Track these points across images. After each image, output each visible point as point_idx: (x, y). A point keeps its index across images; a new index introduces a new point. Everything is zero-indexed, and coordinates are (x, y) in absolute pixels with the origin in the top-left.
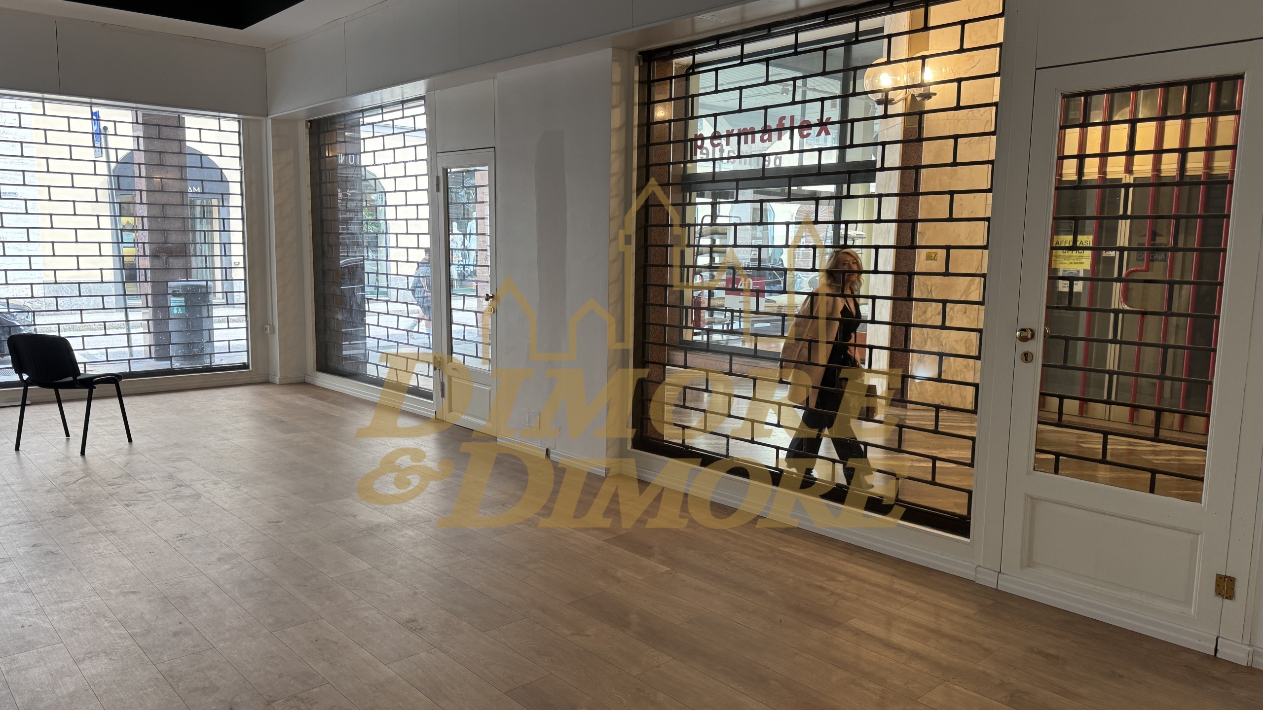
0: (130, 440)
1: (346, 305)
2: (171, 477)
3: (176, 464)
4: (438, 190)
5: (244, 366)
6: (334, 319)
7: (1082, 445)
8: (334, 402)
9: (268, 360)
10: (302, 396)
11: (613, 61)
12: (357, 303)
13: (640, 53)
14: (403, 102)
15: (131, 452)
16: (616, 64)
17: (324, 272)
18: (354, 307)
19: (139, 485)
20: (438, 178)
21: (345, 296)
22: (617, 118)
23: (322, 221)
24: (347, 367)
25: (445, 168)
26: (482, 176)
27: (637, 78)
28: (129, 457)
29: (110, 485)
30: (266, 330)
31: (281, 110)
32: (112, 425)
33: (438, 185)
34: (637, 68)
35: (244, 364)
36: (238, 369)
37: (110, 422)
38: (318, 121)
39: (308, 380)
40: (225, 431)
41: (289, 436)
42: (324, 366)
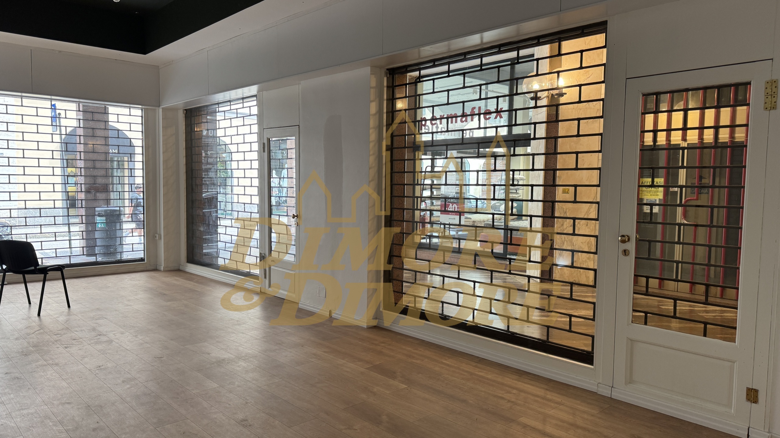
0: (69, 306)
1: (206, 222)
2: (94, 329)
3: (98, 321)
4: (264, 151)
5: (142, 260)
6: (198, 230)
7: (661, 307)
8: (197, 282)
9: (156, 256)
10: (177, 278)
11: (371, 74)
12: (212, 220)
13: (387, 69)
14: (243, 99)
15: (69, 314)
16: (373, 76)
17: (192, 202)
18: (211, 223)
19: (73, 334)
20: (264, 144)
21: (205, 216)
22: (373, 108)
23: (192, 170)
24: (206, 260)
25: (269, 138)
26: (291, 143)
27: (385, 84)
28: (68, 317)
29: (55, 335)
30: (156, 237)
31: (168, 103)
32: (58, 297)
33: (264, 148)
34: (385, 79)
35: (142, 258)
36: (138, 262)
37: (57, 295)
38: (191, 110)
39: (181, 268)
40: (129, 300)
41: (169, 303)
42: (192, 259)
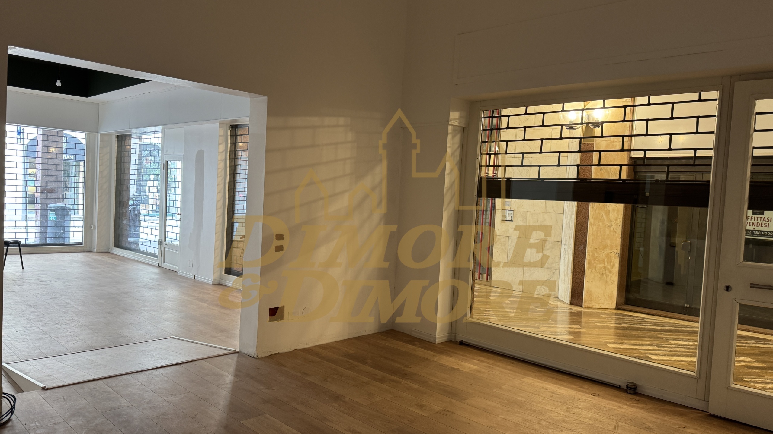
0: (23, 268)
1: (127, 217)
2: (38, 279)
3: (41, 276)
4: (164, 169)
5: (81, 244)
6: (122, 223)
8: (118, 260)
9: (92, 242)
10: (103, 257)
11: (220, 128)
12: (131, 216)
13: (231, 125)
14: (155, 132)
15: (23, 272)
17: (120, 202)
18: (131, 218)
19: (24, 281)
20: (164, 164)
21: (127, 213)
22: (222, 148)
23: (121, 180)
24: (133, 246)
25: (167, 160)
26: (179, 165)
27: (229, 134)
28: (22, 273)
29: (14, 281)
30: (92, 227)
31: (104, 130)
32: (15, 264)
33: (164, 167)
34: (229, 131)
36: (77, 245)
37: (15, 263)
38: (121, 135)
39: (110, 251)
40: (65, 267)
41: (91, 269)
42: (118, 244)
